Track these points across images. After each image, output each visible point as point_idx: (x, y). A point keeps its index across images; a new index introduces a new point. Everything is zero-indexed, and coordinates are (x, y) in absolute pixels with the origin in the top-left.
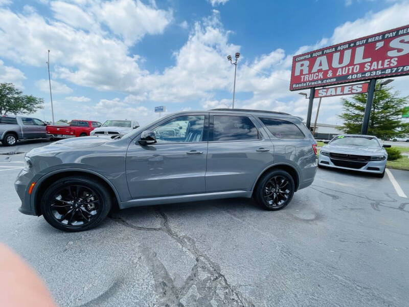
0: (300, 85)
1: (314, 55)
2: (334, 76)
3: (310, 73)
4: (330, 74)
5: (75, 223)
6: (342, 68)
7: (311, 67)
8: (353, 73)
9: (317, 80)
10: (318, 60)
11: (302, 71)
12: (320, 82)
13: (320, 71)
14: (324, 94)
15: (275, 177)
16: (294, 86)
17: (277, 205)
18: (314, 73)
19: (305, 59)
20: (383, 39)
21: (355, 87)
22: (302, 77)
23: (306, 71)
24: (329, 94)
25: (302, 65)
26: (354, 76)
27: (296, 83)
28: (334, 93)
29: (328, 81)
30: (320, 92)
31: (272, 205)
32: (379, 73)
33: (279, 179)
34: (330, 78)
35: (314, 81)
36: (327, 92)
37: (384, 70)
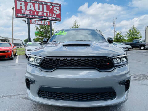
2: (37, 15)
3: (26, 9)
4: (35, 13)
6: (40, 12)
7: (26, 6)
8: (44, 16)
9: (30, 15)
10: (29, 4)
11: (21, 7)
12: (32, 16)
13: (31, 10)
14: (34, 23)
16: (18, 15)
18: (28, 11)
20: (51, 5)
21: (45, 22)
22: (22, 11)
23: (23, 8)
24: (36, 23)
25: (21, 4)
26: (45, 17)
27: (19, 13)
28: (38, 23)
29: (35, 17)
30: (32, 21)
32: (52, 18)
34: (36, 16)
35: (28, 14)
37: (53, 17)
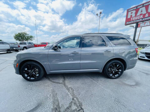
0: (130, 22)
1: (138, 7)
3: (136, 16)
4: (147, 15)
5: (32, 78)
7: (136, 13)
9: (140, 19)
10: (140, 10)
11: (131, 16)
12: (141, 20)
13: (141, 15)
14: (143, 25)
15: (114, 64)
16: (127, 23)
17: (115, 76)
18: (138, 16)
19: (133, 10)
22: (132, 18)
23: (134, 15)
24: (146, 25)
25: (132, 13)
27: (128, 21)
28: (149, 24)
29: (146, 19)
30: (141, 24)
31: (112, 76)
33: (116, 65)
34: (147, 17)
35: (138, 19)
36: (144, 24)
